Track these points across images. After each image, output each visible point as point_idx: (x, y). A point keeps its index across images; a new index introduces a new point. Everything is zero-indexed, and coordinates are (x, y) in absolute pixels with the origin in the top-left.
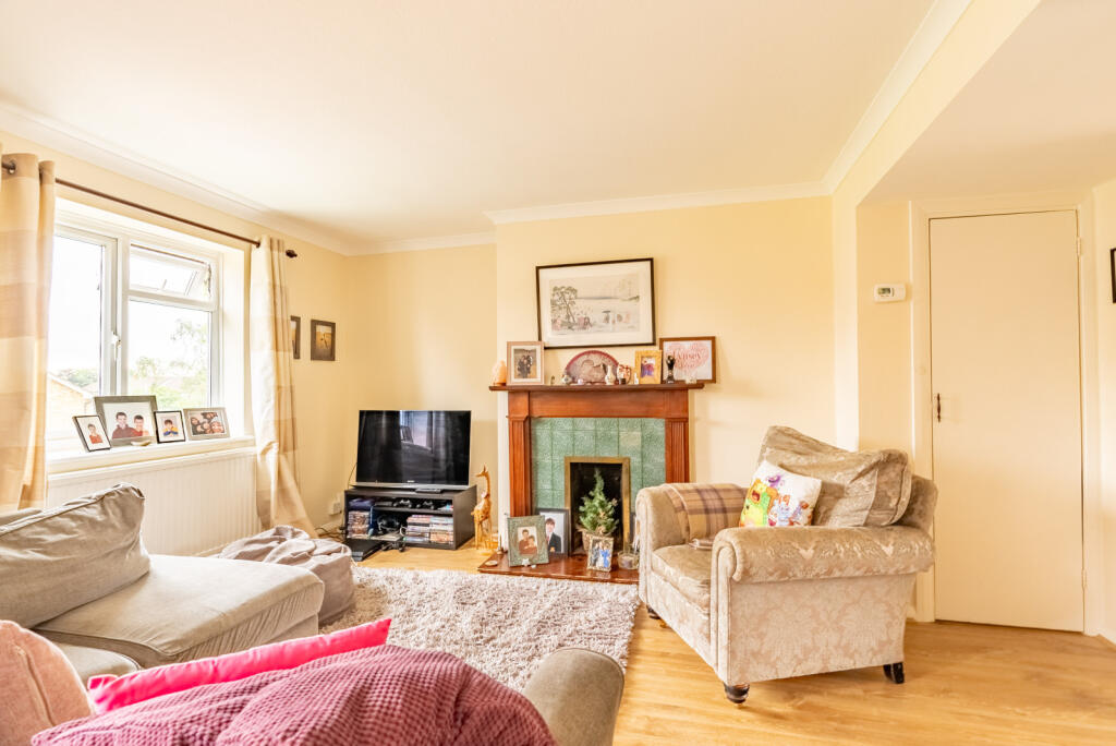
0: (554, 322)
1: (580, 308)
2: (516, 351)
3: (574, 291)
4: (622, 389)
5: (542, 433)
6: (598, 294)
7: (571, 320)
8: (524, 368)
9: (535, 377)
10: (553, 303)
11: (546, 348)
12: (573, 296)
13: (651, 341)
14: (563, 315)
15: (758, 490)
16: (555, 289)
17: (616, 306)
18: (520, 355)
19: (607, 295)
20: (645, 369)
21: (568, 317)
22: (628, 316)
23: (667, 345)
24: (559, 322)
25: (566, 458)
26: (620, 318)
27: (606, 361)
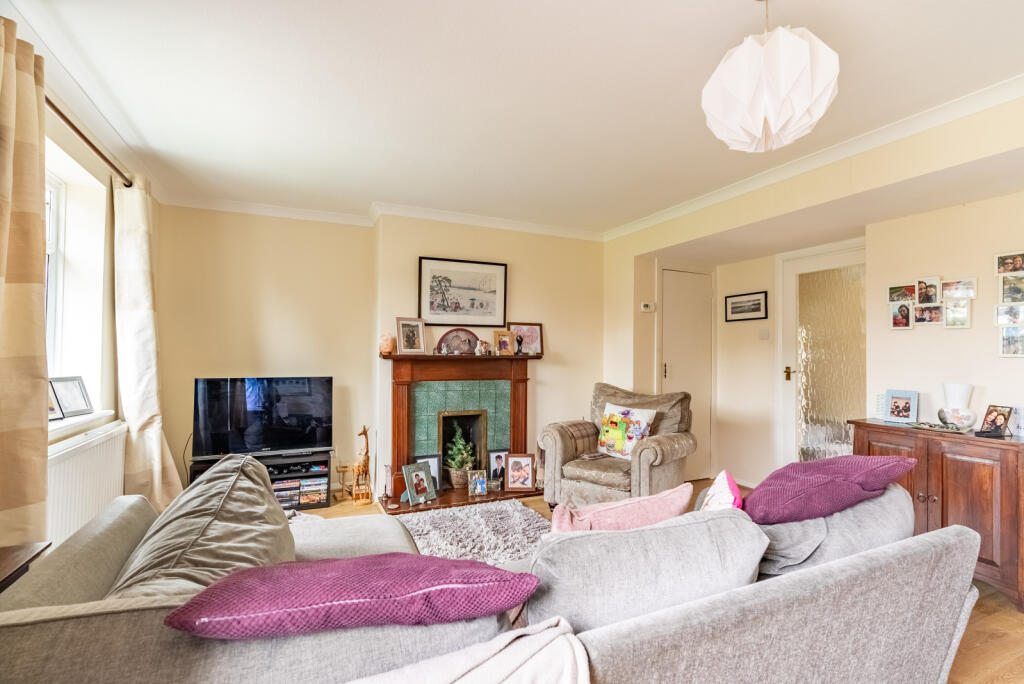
0: (432, 303)
1: (453, 295)
2: (404, 325)
3: (449, 281)
4: (488, 359)
5: (421, 395)
6: (466, 285)
7: (446, 303)
8: (411, 341)
9: (419, 348)
10: (432, 288)
11: (426, 325)
12: (448, 284)
13: (502, 324)
14: (439, 299)
15: (615, 420)
16: (434, 277)
17: (479, 296)
18: (407, 329)
19: (474, 286)
20: (502, 345)
21: (443, 300)
22: (487, 304)
23: (512, 327)
24: (436, 304)
25: (439, 413)
26: (482, 305)
27: (470, 337)
